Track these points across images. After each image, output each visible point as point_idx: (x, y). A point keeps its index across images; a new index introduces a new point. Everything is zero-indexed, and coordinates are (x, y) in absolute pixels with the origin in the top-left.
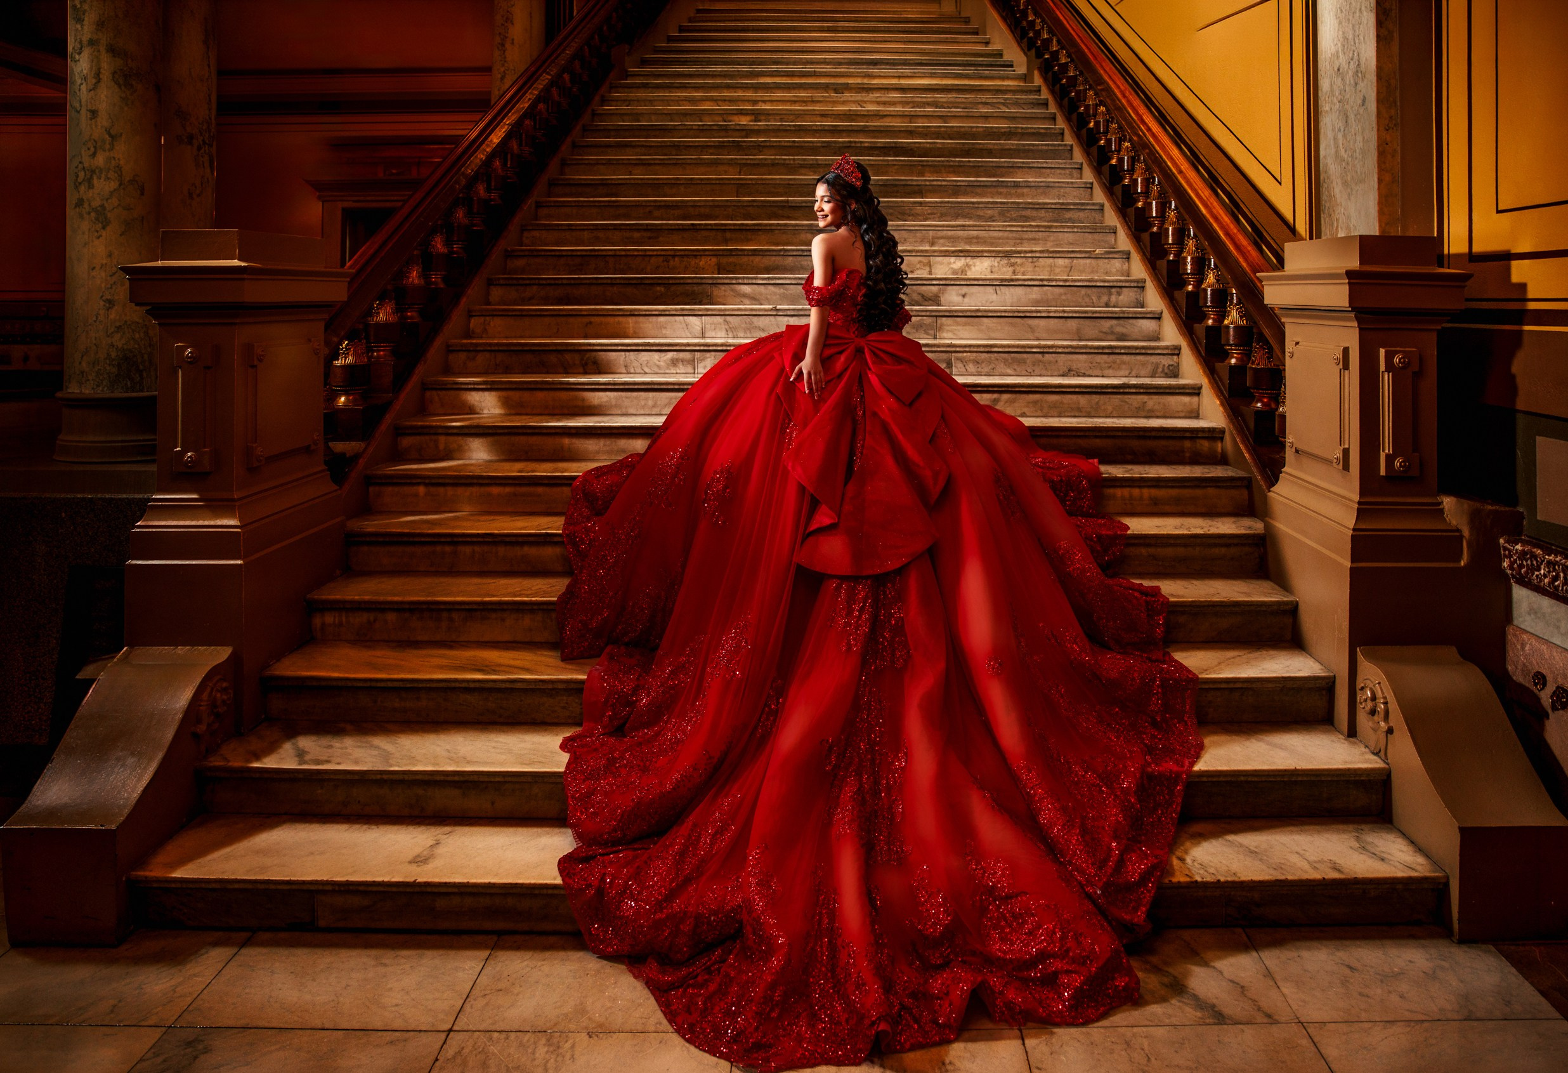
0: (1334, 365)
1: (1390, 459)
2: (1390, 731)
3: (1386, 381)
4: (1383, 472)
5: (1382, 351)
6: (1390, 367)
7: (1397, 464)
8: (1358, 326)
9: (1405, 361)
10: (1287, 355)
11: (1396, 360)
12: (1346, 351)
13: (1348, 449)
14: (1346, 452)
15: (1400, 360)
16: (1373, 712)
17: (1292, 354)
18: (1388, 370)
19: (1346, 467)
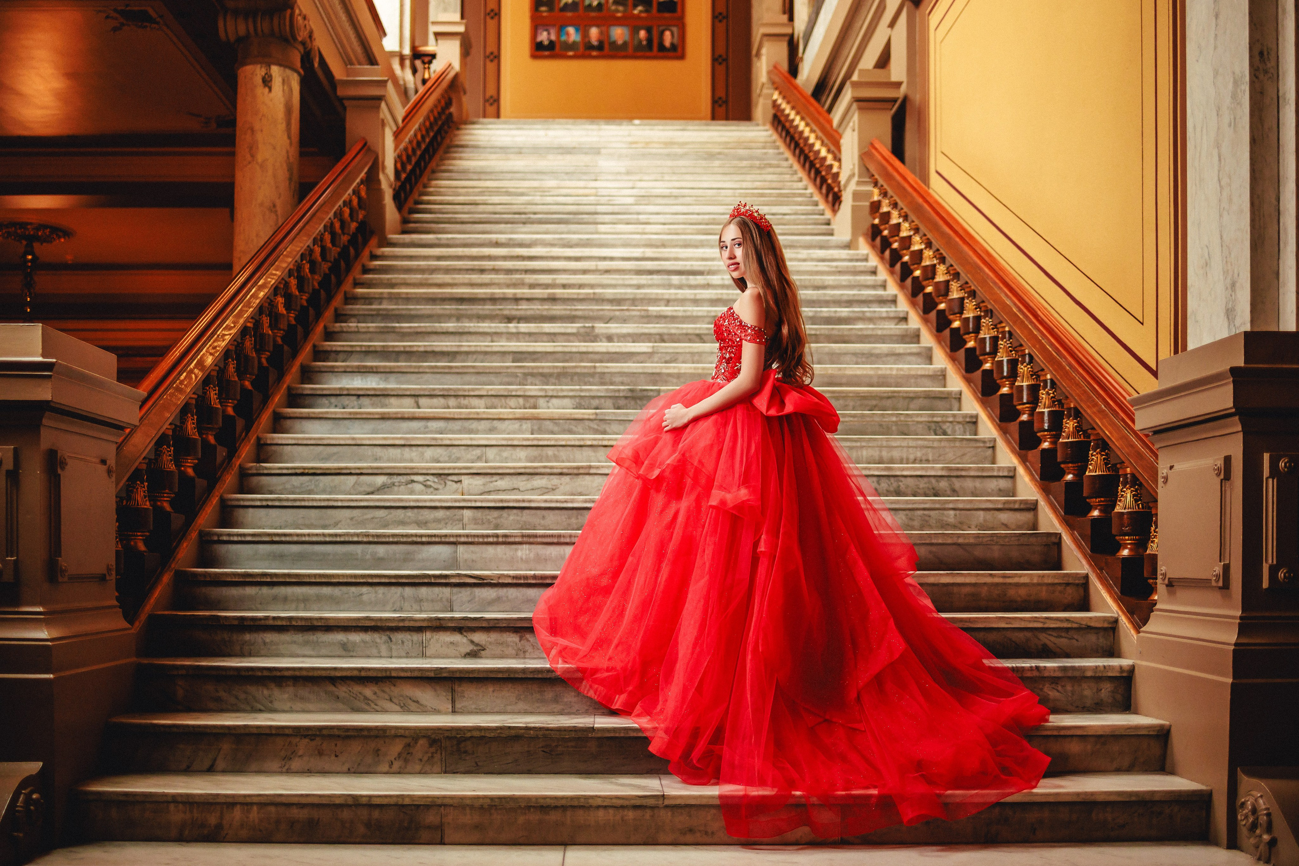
0: (1215, 477)
1: (1273, 570)
2: (1273, 843)
3: (1270, 488)
4: (1265, 584)
5: (1266, 456)
6: (1274, 471)
7: (1281, 575)
8: (1243, 430)
9: (1290, 465)
10: (1160, 480)
11: (1282, 464)
12: (1228, 460)
13: (1229, 564)
14: (1226, 568)
15: (1285, 464)
16: (1254, 826)
17: (1166, 479)
18: (1272, 476)
19: (1226, 586)
